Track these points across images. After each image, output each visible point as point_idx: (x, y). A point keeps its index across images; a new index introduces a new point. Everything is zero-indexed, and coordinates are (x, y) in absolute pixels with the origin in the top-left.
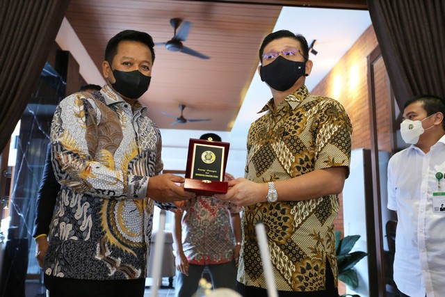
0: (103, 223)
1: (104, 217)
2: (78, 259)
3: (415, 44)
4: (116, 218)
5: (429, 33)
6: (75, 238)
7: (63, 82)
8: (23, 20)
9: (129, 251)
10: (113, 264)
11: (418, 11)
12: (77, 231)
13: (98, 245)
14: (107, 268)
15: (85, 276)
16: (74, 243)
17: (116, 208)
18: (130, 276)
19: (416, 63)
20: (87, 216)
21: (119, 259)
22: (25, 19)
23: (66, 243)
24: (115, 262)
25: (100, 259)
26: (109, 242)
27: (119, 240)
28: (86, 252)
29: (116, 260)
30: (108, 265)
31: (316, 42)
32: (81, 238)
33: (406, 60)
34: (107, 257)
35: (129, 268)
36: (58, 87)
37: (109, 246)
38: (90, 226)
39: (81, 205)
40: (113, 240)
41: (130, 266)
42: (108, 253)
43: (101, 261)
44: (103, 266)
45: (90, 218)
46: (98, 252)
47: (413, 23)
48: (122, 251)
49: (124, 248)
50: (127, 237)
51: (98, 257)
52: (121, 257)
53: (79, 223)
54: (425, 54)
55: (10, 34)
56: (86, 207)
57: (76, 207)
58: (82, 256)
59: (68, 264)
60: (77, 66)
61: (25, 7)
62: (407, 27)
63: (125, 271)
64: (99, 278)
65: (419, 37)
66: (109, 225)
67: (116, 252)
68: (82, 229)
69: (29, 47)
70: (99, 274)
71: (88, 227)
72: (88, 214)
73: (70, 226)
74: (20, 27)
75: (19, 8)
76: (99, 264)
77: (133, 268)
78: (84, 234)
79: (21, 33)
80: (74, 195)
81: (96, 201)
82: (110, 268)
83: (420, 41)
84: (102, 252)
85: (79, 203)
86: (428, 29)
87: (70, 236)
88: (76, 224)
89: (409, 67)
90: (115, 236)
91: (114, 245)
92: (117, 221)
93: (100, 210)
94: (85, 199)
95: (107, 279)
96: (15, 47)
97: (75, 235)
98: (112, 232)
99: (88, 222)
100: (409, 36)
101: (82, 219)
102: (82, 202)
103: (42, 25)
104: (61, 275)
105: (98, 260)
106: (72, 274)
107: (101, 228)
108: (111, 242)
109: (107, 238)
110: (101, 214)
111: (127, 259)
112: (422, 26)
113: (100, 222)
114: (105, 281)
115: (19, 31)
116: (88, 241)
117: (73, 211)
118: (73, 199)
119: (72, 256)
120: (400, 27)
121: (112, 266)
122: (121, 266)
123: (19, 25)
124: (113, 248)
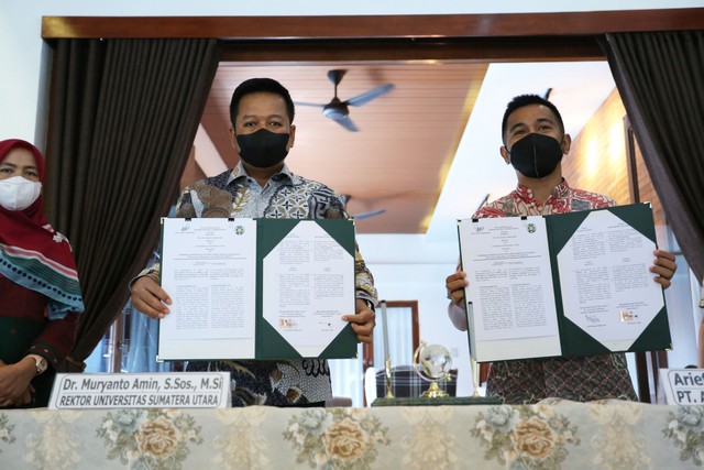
11: (676, 64)
47: (670, 81)
74: (158, 119)
75: (155, 97)
79: (159, 128)
86: (691, 87)
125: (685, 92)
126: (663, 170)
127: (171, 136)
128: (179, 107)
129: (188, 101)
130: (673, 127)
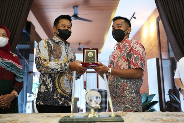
0: (56, 85)
1: (57, 83)
2: (48, 98)
3: (174, 13)
4: (61, 83)
5: (179, 8)
6: (47, 91)
7: (29, 35)
8: (15, 10)
9: (67, 95)
10: (61, 100)
12: (47, 88)
13: (55, 93)
14: (59, 101)
15: (51, 104)
16: (46, 92)
17: (61, 80)
18: (67, 104)
19: (175, 21)
20: (50, 83)
21: (63, 98)
22: (16, 10)
23: (44, 93)
24: (62, 100)
25: (56, 98)
26: (59, 92)
27: (62, 91)
28: (51, 96)
29: (62, 99)
30: (59, 100)
31: (135, 14)
32: (49, 91)
33: (170, 20)
34: (59, 97)
35: (67, 102)
36: (27, 37)
37: (59, 93)
38: (52, 86)
39: (48, 79)
40: (60, 91)
41: (67, 101)
42: (59, 96)
43: (56, 99)
44: (57, 100)
45: (51, 83)
46: (55, 95)
47: (173, 4)
48: (64, 95)
49: (64, 94)
50: (65, 90)
51: (55, 97)
52: (64, 97)
53: (48, 85)
54: (178, 17)
55: (10, 16)
56: (50, 80)
57: (46, 80)
58: (49, 97)
59: (45, 100)
60: (34, 28)
61: (15, 5)
62: (170, 6)
63: (65, 103)
64: (56, 105)
65: (175, 10)
66: (59, 86)
67: (62, 96)
68: (49, 87)
69: (17, 21)
70: (56, 103)
71: (51, 87)
72: (51, 82)
73: (45, 87)
75: (13, 6)
76: (56, 100)
77: (68, 102)
78: (50, 89)
79: (14, 15)
80: (45, 76)
81: (53, 77)
82: (60, 101)
83: (176, 12)
84: (57, 96)
85: (47, 78)
86: (179, 6)
87: (45, 90)
88: (47, 86)
89: (172, 23)
90: (61, 90)
91: (61, 93)
92: (61, 84)
93: (55, 80)
94: (49, 77)
95: (59, 105)
96: (12, 21)
97: (46, 90)
98: (60, 88)
99: (51, 85)
100: (171, 10)
101: (49, 84)
102: (48, 78)
103: (22, 12)
104: (43, 104)
105: (55, 99)
106: (46, 103)
107: (56, 87)
108: (60, 92)
109: (58, 90)
110: (56, 82)
111: (66, 98)
112: (177, 6)
113: (55, 85)
114: (58, 106)
115: (13, 15)
116: (51, 92)
117: (45, 81)
118: (45, 77)
119: (46, 97)
120: (167, 6)
121: (61, 101)
122: (64, 101)
123: (13, 12)
124: (60, 94)
125: (177, 8)
126: (170, 32)
127: (18, 19)
128: (21, 9)
129: (24, 7)
130: (174, 18)
